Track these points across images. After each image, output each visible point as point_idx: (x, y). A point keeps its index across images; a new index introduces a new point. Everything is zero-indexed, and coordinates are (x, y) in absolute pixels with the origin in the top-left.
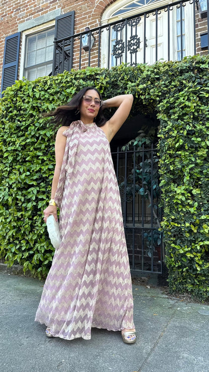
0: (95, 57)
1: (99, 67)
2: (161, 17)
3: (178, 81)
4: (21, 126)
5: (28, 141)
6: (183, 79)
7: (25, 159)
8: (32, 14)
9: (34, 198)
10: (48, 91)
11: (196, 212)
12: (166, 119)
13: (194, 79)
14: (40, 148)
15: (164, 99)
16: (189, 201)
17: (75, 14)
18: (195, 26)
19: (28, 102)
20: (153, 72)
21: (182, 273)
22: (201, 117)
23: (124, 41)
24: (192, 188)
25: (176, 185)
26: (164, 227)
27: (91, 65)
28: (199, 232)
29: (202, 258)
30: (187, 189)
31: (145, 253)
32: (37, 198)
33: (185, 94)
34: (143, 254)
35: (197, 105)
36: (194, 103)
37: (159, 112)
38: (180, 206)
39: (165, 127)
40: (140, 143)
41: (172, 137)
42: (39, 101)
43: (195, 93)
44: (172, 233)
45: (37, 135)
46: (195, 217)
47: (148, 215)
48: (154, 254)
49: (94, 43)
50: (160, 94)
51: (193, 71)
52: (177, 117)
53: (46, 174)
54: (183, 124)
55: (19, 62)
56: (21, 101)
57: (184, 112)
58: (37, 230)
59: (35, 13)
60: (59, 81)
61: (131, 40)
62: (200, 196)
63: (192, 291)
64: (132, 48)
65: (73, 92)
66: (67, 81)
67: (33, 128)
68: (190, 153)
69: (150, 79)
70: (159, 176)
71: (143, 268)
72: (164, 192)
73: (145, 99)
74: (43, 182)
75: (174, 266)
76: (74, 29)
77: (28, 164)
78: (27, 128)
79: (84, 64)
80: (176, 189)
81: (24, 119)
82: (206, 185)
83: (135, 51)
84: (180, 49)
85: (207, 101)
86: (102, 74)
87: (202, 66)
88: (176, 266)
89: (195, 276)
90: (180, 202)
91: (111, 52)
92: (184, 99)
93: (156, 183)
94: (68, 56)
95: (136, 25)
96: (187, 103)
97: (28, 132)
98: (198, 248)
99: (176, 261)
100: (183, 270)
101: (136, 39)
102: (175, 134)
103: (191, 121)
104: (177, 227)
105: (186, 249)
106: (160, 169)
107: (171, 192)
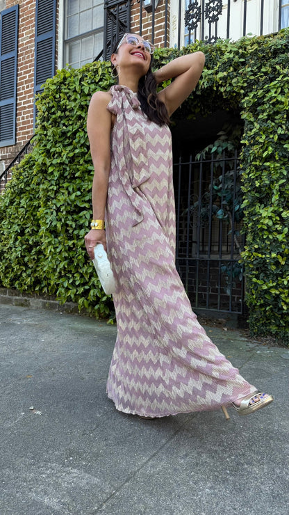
0: (161, 21)
1: (166, 47)
3: (271, 66)
4: (68, 132)
5: (77, 151)
6: (277, 64)
7: (74, 174)
10: (100, 83)
11: (285, 240)
12: (252, 119)
15: (251, 91)
16: (277, 226)
19: (75, 100)
20: (237, 53)
21: (265, 313)
23: (201, 4)
24: (282, 210)
25: (263, 205)
26: (245, 258)
27: (155, 33)
28: (288, 265)
30: (275, 211)
33: (278, 85)
36: (288, 97)
37: (244, 109)
38: (265, 232)
39: (251, 130)
40: (220, 149)
41: (259, 143)
42: (88, 97)
44: (254, 265)
46: (283, 246)
48: (233, 292)
50: (245, 85)
52: (266, 117)
54: (273, 126)
55: (56, 32)
56: (66, 98)
57: (275, 109)
61: (210, 3)
63: (277, 334)
64: (211, 15)
67: (82, 134)
68: (281, 165)
69: (233, 63)
70: (242, 194)
71: (219, 307)
72: (247, 215)
73: (225, 91)
75: (256, 304)
77: (78, 181)
78: (74, 134)
79: (146, 31)
80: (261, 211)
81: (71, 123)
83: (215, 19)
86: (169, 58)
88: (258, 304)
89: (280, 316)
90: (266, 228)
92: (276, 93)
93: (238, 202)
94: (124, 25)
96: (280, 98)
98: (286, 283)
99: (257, 299)
100: (266, 309)
101: (217, 0)
102: (262, 139)
103: (284, 122)
104: (262, 258)
105: (271, 285)
106: (243, 185)
107: (255, 214)
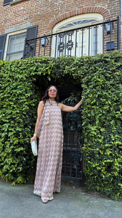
0: (48, 51)
1: (50, 56)
2: (85, 32)
3: (94, 67)
4: (2, 87)
5: (5, 95)
6: (96, 66)
7: (3, 106)
8: (14, 25)
9: (6, 130)
10: (20, 67)
11: (102, 142)
12: (86, 88)
13: (102, 66)
14: (13, 100)
15: (86, 76)
16: (98, 135)
17: (38, 26)
18: (104, 38)
19: (7, 73)
20: (80, 61)
21: (94, 179)
22: (106, 87)
23: (65, 43)
24: (100, 128)
25: (91, 125)
26: (84, 150)
27: (45, 55)
28: (104, 154)
29: (106, 170)
30: (97, 128)
31: (72, 166)
32: (8, 130)
33: (97, 74)
34: (71, 166)
35: (104, 81)
36: (102, 79)
37: (83, 83)
38: (93, 138)
39: (86, 92)
40: (72, 100)
41: (89, 98)
42: (14, 73)
43: (102, 74)
44: (88, 154)
45: (11, 93)
46: (102, 145)
47: (75, 142)
48: (78, 166)
49: (48, 43)
50: (83, 73)
51: (102, 62)
52: (92, 87)
53: (15, 115)
54: (95, 91)
55: (4, 50)
56: (3, 72)
57: (96, 84)
58: (7, 150)
59: (15, 24)
60: (26, 62)
61: (68, 43)
62: (105, 133)
63: (100, 191)
64: (69, 47)
65: (34, 69)
66: (31, 63)
67: (9, 88)
68: (99, 108)
69: (78, 65)
70: (82, 120)
71: (71, 176)
72: (84, 129)
73: (75, 76)
74: (12, 120)
75: (90, 175)
76: (37, 34)
77: (4, 109)
78: (5, 88)
79: (42, 54)
80: (91, 128)
81: (4, 83)
82: (108, 126)
83: (70, 49)
84: (95, 50)
85: (109, 79)
86: (51, 60)
87: (107, 59)
88: (91, 175)
89: (101, 181)
90: (94, 136)
91: (57, 49)
92: (96, 77)
93: (80, 123)
94: (32, 49)
95: (71, 35)
96: (98, 79)
97: (6, 91)
98: (104, 164)
99: (90, 172)
100: (94, 177)
101: (71, 42)
102: (91, 96)
103: (100, 90)
104: (92, 150)
105: (97, 165)
106: (83, 116)
107: (88, 129)
